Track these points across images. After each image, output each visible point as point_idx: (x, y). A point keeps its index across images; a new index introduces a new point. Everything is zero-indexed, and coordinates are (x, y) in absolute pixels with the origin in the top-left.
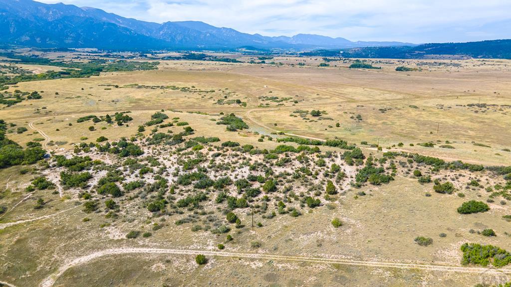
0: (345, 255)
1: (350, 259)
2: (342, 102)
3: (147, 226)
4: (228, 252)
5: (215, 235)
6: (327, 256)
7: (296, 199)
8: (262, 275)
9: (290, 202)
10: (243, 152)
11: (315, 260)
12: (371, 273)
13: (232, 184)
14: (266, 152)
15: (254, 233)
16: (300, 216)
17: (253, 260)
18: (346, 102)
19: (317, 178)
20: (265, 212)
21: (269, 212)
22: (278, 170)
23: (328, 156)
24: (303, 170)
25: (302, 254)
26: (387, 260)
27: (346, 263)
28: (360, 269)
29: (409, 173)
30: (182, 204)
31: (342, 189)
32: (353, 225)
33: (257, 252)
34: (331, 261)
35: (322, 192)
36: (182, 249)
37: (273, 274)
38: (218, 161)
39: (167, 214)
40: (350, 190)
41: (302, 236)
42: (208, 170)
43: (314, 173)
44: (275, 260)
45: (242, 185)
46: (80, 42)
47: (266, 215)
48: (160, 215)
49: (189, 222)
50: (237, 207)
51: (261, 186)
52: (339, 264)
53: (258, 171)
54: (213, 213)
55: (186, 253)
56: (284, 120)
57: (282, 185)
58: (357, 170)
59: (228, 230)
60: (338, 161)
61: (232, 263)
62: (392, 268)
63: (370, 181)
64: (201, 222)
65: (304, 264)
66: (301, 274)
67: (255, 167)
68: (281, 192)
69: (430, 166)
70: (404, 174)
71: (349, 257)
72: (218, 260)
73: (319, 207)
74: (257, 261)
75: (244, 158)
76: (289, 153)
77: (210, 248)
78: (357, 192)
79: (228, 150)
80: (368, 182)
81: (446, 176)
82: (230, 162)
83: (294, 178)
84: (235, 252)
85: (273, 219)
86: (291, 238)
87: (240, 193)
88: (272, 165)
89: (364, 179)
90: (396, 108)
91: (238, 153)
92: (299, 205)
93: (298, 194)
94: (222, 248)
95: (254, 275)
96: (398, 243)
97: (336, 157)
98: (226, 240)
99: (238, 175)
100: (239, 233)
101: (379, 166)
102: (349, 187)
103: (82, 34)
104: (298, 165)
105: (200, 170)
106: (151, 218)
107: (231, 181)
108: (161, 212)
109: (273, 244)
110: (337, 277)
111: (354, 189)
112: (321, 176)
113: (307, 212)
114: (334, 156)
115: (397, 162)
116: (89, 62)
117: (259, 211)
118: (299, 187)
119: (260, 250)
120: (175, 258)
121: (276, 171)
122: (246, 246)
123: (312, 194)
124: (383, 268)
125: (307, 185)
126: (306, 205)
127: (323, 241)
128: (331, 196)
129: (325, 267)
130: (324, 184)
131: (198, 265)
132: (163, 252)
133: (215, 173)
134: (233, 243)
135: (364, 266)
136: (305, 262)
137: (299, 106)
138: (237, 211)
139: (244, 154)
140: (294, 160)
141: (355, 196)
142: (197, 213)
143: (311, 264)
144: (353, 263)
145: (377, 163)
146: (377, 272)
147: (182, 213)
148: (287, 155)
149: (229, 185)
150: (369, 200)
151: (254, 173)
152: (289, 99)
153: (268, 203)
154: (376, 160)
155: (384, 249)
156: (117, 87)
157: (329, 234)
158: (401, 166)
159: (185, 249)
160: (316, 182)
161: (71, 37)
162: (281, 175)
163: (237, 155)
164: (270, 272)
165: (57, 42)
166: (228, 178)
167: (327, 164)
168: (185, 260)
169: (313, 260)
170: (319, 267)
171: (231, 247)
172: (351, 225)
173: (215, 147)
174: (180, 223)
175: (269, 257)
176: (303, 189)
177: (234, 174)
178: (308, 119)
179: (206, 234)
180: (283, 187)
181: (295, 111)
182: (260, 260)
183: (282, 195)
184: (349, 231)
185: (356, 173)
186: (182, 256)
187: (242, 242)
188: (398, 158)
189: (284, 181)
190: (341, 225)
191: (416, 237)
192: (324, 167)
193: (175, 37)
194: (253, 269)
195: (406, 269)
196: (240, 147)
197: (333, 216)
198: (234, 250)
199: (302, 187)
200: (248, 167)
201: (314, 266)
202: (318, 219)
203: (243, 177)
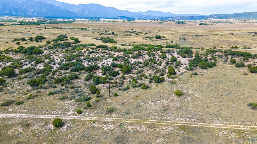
0: (189, 118)
1: (194, 122)
2: (173, 33)
3: (24, 96)
4: (85, 116)
5: (77, 103)
6: (173, 119)
7: (146, 77)
8: (112, 137)
9: (141, 80)
10: (110, 51)
11: (162, 122)
12: (216, 135)
13: (99, 69)
14: (125, 50)
15: (110, 101)
16: (148, 89)
17: (105, 123)
18: (175, 33)
19: (161, 65)
20: (121, 87)
21: (124, 86)
22: (133, 61)
23: (168, 52)
24: (150, 60)
25: (150, 118)
26: (228, 122)
27: (191, 125)
28: (205, 131)
29: (226, 62)
30: (58, 81)
31: (179, 72)
32: (192, 95)
33: (110, 116)
34: (177, 123)
35: (165, 73)
36: (45, 114)
37: (123, 135)
38: (91, 56)
39: (43, 88)
40: (185, 72)
41: (150, 103)
42: (83, 60)
43: (158, 62)
44: (126, 122)
45: (106, 69)
46: (35, 14)
47: (122, 88)
48: (38, 89)
49: (58, 93)
50: (100, 83)
51: (120, 70)
52: (185, 126)
53: (118, 61)
54: (80, 87)
55: (47, 117)
56: (140, 41)
57: (136, 69)
58: (189, 60)
59: (89, 99)
60: (175, 55)
61: (87, 126)
62: (236, 130)
63: (200, 66)
64: (69, 94)
65: (152, 126)
66: (149, 136)
67: (117, 58)
68: (134, 74)
69: (241, 57)
70: (223, 62)
71: (192, 120)
72: (74, 123)
73: (163, 83)
74: (110, 124)
75: (110, 54)
76: (141, 51)
77: (70, 113)
78: (191, 73)
79: (99, 50)
80: (198, 67)
81: (255, 62)
82: (100, 56)
83: (145, 65)
84: (91, 116)
85: (127, 91)
86: (141, 104)
87: (104, 75)
88: (129, 57)
89: (195, 65)
90: (205, 35)
91: (107, 51)
92: (147, 82)
93: (147, 74)
94: (80, 112)
95: (105, 137)
96: (234, 108)
97: (174, 53)
98: (86, 106)
99: (104, 63)
100: (98, 101)
101: (204, 58)
102: (185, 70)
103: (36, 10)
104: (147, 57)
105: (77, 60)
106: (29, 91)
107: (98, 67)
108: (39, 87)
109: (125, 109)
110: (184, 138)
111: (188, 71)
112: (164, 64)
113: (154, 86)
114: (172, 52)
115: (216, 55)
116: (37, 22)
117: (116, 86)
118: (148, 71)
119: (114, 115)
120: (35, 122)
121: (132, 61)
122: (102, 111)
123: (158, 74)
124: (227, 129)
125: (154, 69)
126: (153, 81)
127: (169, 107)
128: (172, 76)
129: (171, 129)
130: (166, 69)
131: (54, 128)
132: (27, 117)
133: (88, 62)
134: (91, 109)
135: (208, 128)
136: (153, 125)
137: (148, 35)
138: (99, 86)
139: (110, 52)
140: (144, 54)
141: (190, 75)
142: (67, 87)
143: (159, 126)
144: (197, 125)
145: (202, 56)
146: (222, 133)
147: (55, 87)
148: (140, 52)
149: (97, 69)
150: (201, 78)
151: (116, 62)
152: (142, 32)
153: (124, 80)
154: (201, 54)
155: (222, 112)
156: (46, 28)
157: (173, 101)
158: (219, 58)
159: (48, 114)
160: (161, 68)
161: (31, 11)
162: (135, 63)
163: (105, 52)
164: (120, 134)
165: (23, 13)
166: (96, 65)
167: (168, 57)
168: (44, 124)
169: (160, 122)
170: (166, 129)
171: (88, 112)
172: (190, 94)
173: (91, 48)
174: (51, 94)
175: (121, 120)
176: (151, 72)
177: (101, 63)
178: (154, 40)
179: (70, 102)
180: (136, 71)
181: (146, 37)
182: (113, 123)
183: (135, 76)
184: (189, 99)
185: (189, 62)
186: (43, 120)
187: (99, 108)
188: (217, 53)
189: (137, 67)
190: (182, 95)
191: (248, 103)
192: (165, 59)
193: (85, 11)
194: (104, 131)
195: (249, 131)
196: (108, 48)
197: (175, 89)
198: (90, 115)
199: (150, 71)
200: (112, 59)
201: (161, 128)
202: (163, 91)
203: (108, 64)
